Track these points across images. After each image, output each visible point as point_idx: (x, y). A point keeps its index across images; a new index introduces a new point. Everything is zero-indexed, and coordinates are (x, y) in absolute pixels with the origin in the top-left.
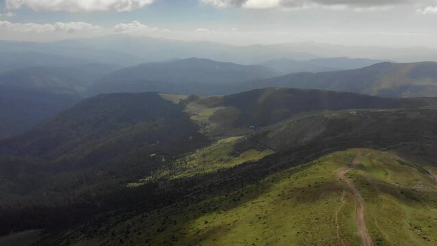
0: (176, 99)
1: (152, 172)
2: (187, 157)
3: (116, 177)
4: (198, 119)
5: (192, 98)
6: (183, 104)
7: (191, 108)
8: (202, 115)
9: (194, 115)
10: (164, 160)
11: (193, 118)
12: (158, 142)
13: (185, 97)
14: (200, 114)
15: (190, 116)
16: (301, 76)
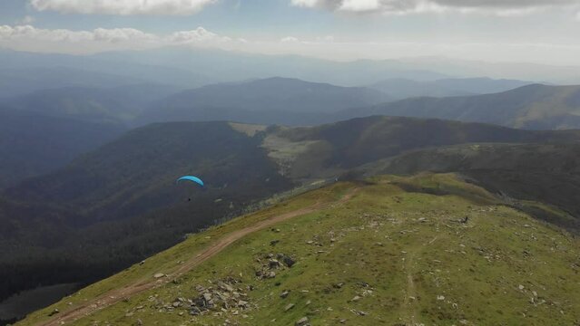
0: (251, 131)
1: (216, 221)
2: (261, 203)
3: (171, 227)
4: (278, 156)
5: (272, 130)
6: (260, 136)
7: (269, 142)
8: (283, 151)
9: (273, 151)
10: (231, 206)
11: (272, 154)
12: (225, 186)
13: (263, 128)
14: (281, 150)
15: (269, 152)
16: (421, 102)
